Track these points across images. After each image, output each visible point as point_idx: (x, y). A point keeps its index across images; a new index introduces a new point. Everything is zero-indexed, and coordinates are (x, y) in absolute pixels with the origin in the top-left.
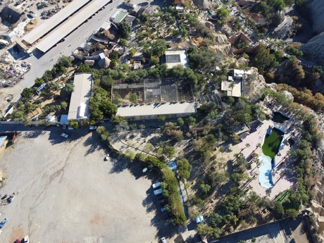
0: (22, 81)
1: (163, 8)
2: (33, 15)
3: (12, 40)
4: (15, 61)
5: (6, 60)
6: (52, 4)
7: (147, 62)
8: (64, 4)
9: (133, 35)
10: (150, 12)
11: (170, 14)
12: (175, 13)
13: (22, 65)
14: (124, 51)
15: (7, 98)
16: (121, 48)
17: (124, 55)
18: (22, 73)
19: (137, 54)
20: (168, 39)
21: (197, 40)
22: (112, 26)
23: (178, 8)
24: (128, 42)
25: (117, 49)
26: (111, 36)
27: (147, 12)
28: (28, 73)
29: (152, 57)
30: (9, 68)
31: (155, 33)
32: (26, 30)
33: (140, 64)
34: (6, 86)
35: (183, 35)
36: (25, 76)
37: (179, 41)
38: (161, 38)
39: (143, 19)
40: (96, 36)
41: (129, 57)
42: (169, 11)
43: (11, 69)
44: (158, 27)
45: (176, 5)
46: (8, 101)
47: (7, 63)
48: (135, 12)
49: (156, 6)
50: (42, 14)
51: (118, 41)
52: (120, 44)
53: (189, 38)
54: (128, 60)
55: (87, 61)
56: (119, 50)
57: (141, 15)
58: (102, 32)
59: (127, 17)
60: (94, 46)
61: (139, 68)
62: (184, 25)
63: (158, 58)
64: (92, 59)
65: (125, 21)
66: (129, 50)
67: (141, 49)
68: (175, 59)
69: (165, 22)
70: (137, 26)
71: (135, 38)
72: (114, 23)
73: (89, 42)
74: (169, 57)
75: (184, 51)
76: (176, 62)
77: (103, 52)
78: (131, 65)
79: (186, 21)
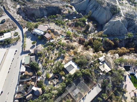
1: (45, 45)
7: (58, 76)
9: (40, 66)
10: (40, 50)
11: (50, 46)
12: (52, 44)
14: (43, 78)
16: (41, 77)
19: (51, 75)
20: (58, 58)
21: (71, 52)
22: (26, 68)
23: (51, 41)
24: (40, 71)
25: (39, 79)
26: (31, 74)
27: (39, 51)
29: (60, 73)
31: (50, 58)
33: (56, 80)
35: (64, 53)
37: (63, 57)
38: (55, 60)
39: (40, 55)
40: (21, 78)
41: (48, 79)
42: (49, 45)
44: (49, 55)
45: (50, 40)
48: (33, 54)
49: (40, 45)
51: (36, 74)
52: (39, 75)
53: (67, 53)
54: (48, 81)
55: (27, 97)
56: (40, 79)
57: (38, 54)
58: (24, 74)
59: (30, 58)
60: (25, 85)
61: (57, 82)
62: (61, 48)
63: (63, 72)
64: (29, 94)
65: (32, 61)
66: (44, 75)
67: (50, 71)
68: (71, 68)
69: (50, 51)
70: (38, 60)
71: (42, 67)
72: (25, 65)
73: (19, 84)
74: (68, 68)
75: (71, 61)
76: (72, 69)
77: (33, 86)
78: (52, 83)
79: (59, 45)
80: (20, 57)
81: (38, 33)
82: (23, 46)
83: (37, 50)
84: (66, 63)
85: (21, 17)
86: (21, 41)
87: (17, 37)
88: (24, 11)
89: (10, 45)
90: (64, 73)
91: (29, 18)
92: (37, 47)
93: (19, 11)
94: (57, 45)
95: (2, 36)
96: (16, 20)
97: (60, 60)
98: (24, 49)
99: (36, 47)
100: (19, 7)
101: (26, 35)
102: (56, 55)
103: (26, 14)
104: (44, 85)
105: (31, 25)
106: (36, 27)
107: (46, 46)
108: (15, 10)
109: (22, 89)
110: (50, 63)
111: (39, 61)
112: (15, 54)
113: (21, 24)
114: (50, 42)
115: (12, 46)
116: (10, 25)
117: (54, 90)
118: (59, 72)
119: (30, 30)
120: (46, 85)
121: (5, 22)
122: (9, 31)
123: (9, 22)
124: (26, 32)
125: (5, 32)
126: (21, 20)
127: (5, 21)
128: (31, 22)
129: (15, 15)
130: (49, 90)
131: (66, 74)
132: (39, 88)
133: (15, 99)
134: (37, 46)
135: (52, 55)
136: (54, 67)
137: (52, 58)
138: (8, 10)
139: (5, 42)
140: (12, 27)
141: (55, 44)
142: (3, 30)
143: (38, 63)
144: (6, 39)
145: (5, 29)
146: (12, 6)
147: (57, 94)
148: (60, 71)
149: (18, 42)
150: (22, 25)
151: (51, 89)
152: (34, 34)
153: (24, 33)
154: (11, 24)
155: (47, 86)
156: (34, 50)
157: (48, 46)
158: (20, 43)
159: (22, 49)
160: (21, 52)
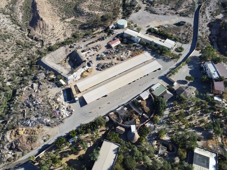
0: (61, 125)
1: (202, 94)
2: (91, 64)
3: (69, 82)
4: (64, 103)
5: (58, 100)
6: (108, 58)
7: (173, 150)
8: (116, 62)
9: (166, 112)
10: (188, 95)
11: (207, 103)
12: (213, 103)
13: (67, 108)
14: (154, 129)
15: (45, 138)
16: (152, 125)
17: (153, 132)
18: (64, 116)
19: (166, 138)
20: (199, 129)
22: (150, 97)
23: (216, 98)
24: (159, 119)
25: (148, 125)
26: (147, 109)
27: (185, 94)
28: (69, 118)
29: (179, 149)
30: (57, 107)
31: (188, 118)
32: (82, 76)
33: (165, 150)
34: (48, 125)
35: (217, 133)
36: (66, 121)
37: (208, 137)
38: (192, 127)
39: (180, 100)
40: (134, 103)
41: (157, 137)
42: (207, 99)
43: (58, 109)
44: (192, 112)
45: (215, 95)
46: (45, 141)
47: (57, 103)
48: (174, 89)
49: (195, 89)
50: (98, 66)
51: (152, 116)
52: (153, 121)
53: (221, 137)
54: (155, 140)
55: (118, 127)
56: (150, 127)
57: (179, 96)
58: (140, 101)
59: (166, 92)
60: (129, 114)
61: (164, 154)
62: (220, 122)
63: (186, 153)
64: (123, 127)
65: (163, 97)
66: (159, 128)
67: (171, 131)
68: (204, 162)
69: (199, 109)
70: (172, 103)
71: (167, 116)
72: (152, 94)
73: (126, 106)
74: (198, 157)
75: (214, 155)
76: (204, 166)
77: (135, 124)
78: (156, 147)
79: (221, 115)
80: (156, 79)
81: (207, 71)
82: (173, 71)
83: (184, 91)
84: (202, 148)
85: (209, 33)
86: (176, 63)
87: (178, 54)
88: (221, 28)
89: (161, 57)
90: (185, 155)
91: (217, 42)
92: (187, 88)
93: (214, 22)
94: (219, 111)
95: (163, 40)
96: (199, 32)
97: (199, 134)
98: (170, 75)
99: (186, 85)
100: (220, 18)
101: (190, 60)
102: (202, 122)
103: (220, 33)
104: (146, 137)
105: (211, 53)
106: (215, 61)
107: (201, 97)
108: (209, 19)
109: (123, 114)
110: (181, 124)
111: (172, 106)
112: (155, 71)
113: (199, 41)
114: (212, 97)
115: (161, 60)
116: (184, 34)
117: (150, 157)
118: (180, 146)
119: (203, 59)
120: (149, 141)
121: (182, 27)
122: (175, 40)
123: (187, 29)
124: (195, 58)
125: (170, 38)
126: (204, 37)
127: (183, 25)
128: (215, 50)
129: (203, 25)
130: (145, 150)
131: (186, 160)
132: (138, 133)
133: (108, 115)
134: (189, 85)
135: (196, 117)
136: (180, 133)
137: (191, 119)
138: (200, 14)
139: (159, 49)
140: (184, 38)
141: (217, 107)
142: (171, 34)
143: (167, 107)
144: (163, 46)
145: (174, 35)
146: (212, 10)
147: (148, 166)
148: (183, 147)
149: (172, 61)
150: (198, 44)
151: (148, 153)
152: (202, 69)
153: (190, 56)
154: (186, 33)
155: (148, 143)
156: (180, 87)
157: (203, 101)
158: (172, 64)
159: (168, 73)
160: (162, 74)
